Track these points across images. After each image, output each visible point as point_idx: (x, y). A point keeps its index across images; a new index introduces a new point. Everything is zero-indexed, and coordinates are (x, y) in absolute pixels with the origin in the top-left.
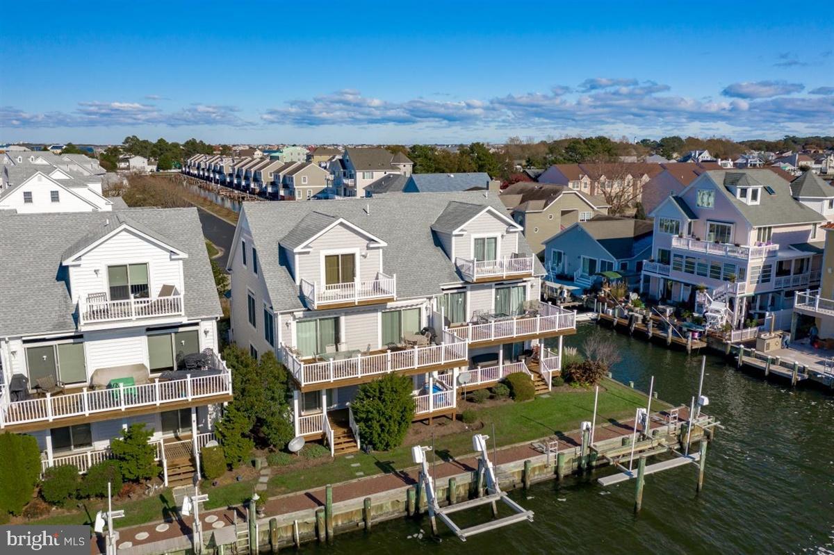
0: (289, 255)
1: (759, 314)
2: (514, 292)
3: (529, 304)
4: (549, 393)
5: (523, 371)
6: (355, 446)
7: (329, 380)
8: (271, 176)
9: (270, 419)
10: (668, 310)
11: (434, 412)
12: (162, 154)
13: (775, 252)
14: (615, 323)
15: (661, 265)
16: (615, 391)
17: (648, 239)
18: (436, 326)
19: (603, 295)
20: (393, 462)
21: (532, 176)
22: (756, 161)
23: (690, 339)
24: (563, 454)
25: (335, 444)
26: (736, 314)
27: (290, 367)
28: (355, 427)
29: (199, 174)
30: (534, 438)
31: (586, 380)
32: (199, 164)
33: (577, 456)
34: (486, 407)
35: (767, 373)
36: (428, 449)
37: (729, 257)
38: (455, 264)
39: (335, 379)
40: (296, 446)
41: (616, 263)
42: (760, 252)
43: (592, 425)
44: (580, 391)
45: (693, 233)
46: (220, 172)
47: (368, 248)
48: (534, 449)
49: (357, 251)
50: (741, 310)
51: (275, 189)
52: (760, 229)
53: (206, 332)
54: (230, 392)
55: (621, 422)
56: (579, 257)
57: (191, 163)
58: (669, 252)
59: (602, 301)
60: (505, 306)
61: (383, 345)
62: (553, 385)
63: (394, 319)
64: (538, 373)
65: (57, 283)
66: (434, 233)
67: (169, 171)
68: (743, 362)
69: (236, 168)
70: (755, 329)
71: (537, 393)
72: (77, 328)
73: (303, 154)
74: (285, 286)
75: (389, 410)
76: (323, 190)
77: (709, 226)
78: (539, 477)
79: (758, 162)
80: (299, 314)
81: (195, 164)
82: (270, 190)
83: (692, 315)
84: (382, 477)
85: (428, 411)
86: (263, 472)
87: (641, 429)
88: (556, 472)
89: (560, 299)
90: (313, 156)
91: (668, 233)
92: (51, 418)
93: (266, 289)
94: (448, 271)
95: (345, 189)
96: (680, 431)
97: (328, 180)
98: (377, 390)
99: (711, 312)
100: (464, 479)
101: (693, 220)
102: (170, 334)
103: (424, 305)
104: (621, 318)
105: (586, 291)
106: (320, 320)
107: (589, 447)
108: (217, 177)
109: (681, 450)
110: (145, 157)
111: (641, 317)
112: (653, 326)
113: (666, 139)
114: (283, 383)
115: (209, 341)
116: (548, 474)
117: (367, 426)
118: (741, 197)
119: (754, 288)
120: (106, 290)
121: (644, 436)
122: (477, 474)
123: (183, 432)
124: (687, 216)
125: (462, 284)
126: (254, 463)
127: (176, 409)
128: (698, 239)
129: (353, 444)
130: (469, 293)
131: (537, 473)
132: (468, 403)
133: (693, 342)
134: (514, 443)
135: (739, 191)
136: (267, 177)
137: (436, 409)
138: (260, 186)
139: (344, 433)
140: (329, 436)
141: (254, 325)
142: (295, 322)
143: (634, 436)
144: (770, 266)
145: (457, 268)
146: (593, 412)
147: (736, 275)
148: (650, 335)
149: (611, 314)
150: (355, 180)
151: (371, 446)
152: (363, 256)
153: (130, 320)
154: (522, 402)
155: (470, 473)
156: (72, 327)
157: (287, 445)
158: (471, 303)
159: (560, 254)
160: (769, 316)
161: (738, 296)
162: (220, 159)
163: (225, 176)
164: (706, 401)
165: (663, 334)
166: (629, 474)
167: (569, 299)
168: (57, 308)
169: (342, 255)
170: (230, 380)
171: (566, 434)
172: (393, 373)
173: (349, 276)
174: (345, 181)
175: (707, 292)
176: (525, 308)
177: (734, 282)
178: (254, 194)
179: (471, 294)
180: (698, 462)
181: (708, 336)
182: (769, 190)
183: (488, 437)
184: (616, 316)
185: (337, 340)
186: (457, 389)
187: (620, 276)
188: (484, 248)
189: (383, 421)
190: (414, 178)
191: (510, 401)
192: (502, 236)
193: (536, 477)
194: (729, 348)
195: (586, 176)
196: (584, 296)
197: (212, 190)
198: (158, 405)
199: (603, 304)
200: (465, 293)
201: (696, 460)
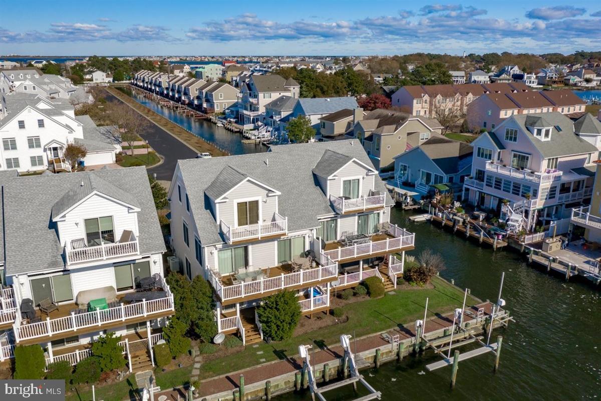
0: (212, 204)
1: (546, 221)
2: (371, 216)
3: (381, 226)
4: (394, 290)
5: (377, 275)
6: (259, 338)
7: (241, 296)
8: (196, 91)
9: (200, 322)
10: (481, 216)
11: (314, 310)
12: (116, 69)
13: (560, 177)
14: (443, 224)
15: (478, 181)
16: (441, 288)
17: (468, 158)
18: (316, 249)
19: (435, 202)
20: (286, 351)
21: (387, 91)
22: (553, 75)
23: (496, 240)
24: (403, 343)
25: (246, 337)
26: (530, 220)
27: (214, 285)
28: (260, 325)
29: (144, 86)
30: (383, 330)
31: (421, 280)
32: (144, 78)
33: (412, 344)
34: (350, 302)
35: (549, 269)
36: (310, 347)
37: (526, 180)
38: (330, 199)
39: (245, 295)
40: (219, 340)
41: (446, 178)
42: (549, 178)
43: (423, 322)
44: (416, 288)
45: (501, 159)
46: (159, 86)
47: (268, 196)
48: (382, 339)
49: (260, 199)
50: (533, 218)
51: (200, 102)
52: (549, 159)
53: (155, 263)
54: (173, 309)
55: (444, 315)
56: (419, 171)
57: (138, 77)
58: (484, 172)
59: (434, 206)
60: (364, 227)
61: (278, 263)
62: (397, 284)
63: (286, 245)
64: (387, 275)
65: (49, 230)
66: (315, 176)
67: (122, 82)
68: (532, 259)
69: (171, 83)
70: (543, 233)
71: (386, 290)
72: (65, 266)
73: (220, 69)
74: (209, 225)
75: (283, 317)
76: (235, 104)
77: (513, 155)
78: (386, 358)
79: (554, 75)
80: (220, 246)
81: (140, 77)
82: (196, 102)
83: (498, 221)
84: (278, 363)
85: (309, 310)
86: (197, 359)
87: (457, 322)
88: (398, 354)
89: (405, 203)
90: (227, 72)
91: (484, 159)
92: (50, 334)
93: (196, 228)
94: (324, 205)
95: (251, 106)
96: (485, 322)
97: (238, 97)
98: (274, 303)
99: (512, 221)
100: (334, 364)
101: (501, 150)
102: (130, 264)
103: (307, 235)
104: (448, 220)
105: (423, 198)
106: (234, 248)
107: (421, 338)
108: (157, 89)
109: (485, 340)
110: (104, 71)
111: (461, 220)
112: (470, 228)
113: (487, 54)
114: (209, 297)
115: (158, 268)
116: (393, 357)
117: (267, 326)
118: (537, 135)
119: (543, 203)
120: (84, 236)
121: (459, 328)
122: (343, 361)
123: (141, 329)
124: (497, 147)
125: (334, 215)
126: (190, 352)
127: (136, 322)
128: (505, 166)
129: (258, 336)
130: (339, 220)
131: (384, 356)
132: (338, 300)
133: (498, 242)
134: (369, 333)
135: (536, 131)
136: (193, 93)
137: (315, 308)
138: (189, 98)
139: (252, 328)
140: (241, 331)
141: (188, 245)
142: (217, 251)
143: (453, 328)
144: (556, 187)
145: (330, 202)
146: (425, 308)
147: (531, 194)
148: (468, 235)
149: (440, 217)
150: (258, 100)
151: (270, 338)
152: (264, 202)
153: (102, 260)
154: (375, 299)
155: (338, 360)
156: (62, 265)
157: (212, 339)
158: (340, 226)
159: (405, 166)
160: (553, 224)
161: (531, 209)
162: (158, 76)
163: (162, 89)
164: (504, 303)
165: (477, 235)
166: (447, 361)
167: (411, 203)
168: (50, 251)
169: (249, 202)
170: (173, 301)
171: (405, 326)
172: (285, 289)
173: (254, 219)
174: (251, 100)
175: (509, 205)
176: (378, 229)
177: (529, 199)
178: (184, 104)
179: (341, 221)
180: (496, 350)
181: (508, 238)
182: (558, 129)
183: (351, 337)
184: (444, 219)
185: (246, 264)
186: (330, 290)
187: (447, 188)
188: (350, 187)
189: (279, 323)
190: (301, 102)
191: (367, 298)
192: (363, 178)
193: (384, 359)
194: (523, 248)
195: (426, 95)
196: (422, 201)
197: (154, 99)
198: (124, 321)
199: (435, 208)
200: (336, 220)
201: (495, 349)
